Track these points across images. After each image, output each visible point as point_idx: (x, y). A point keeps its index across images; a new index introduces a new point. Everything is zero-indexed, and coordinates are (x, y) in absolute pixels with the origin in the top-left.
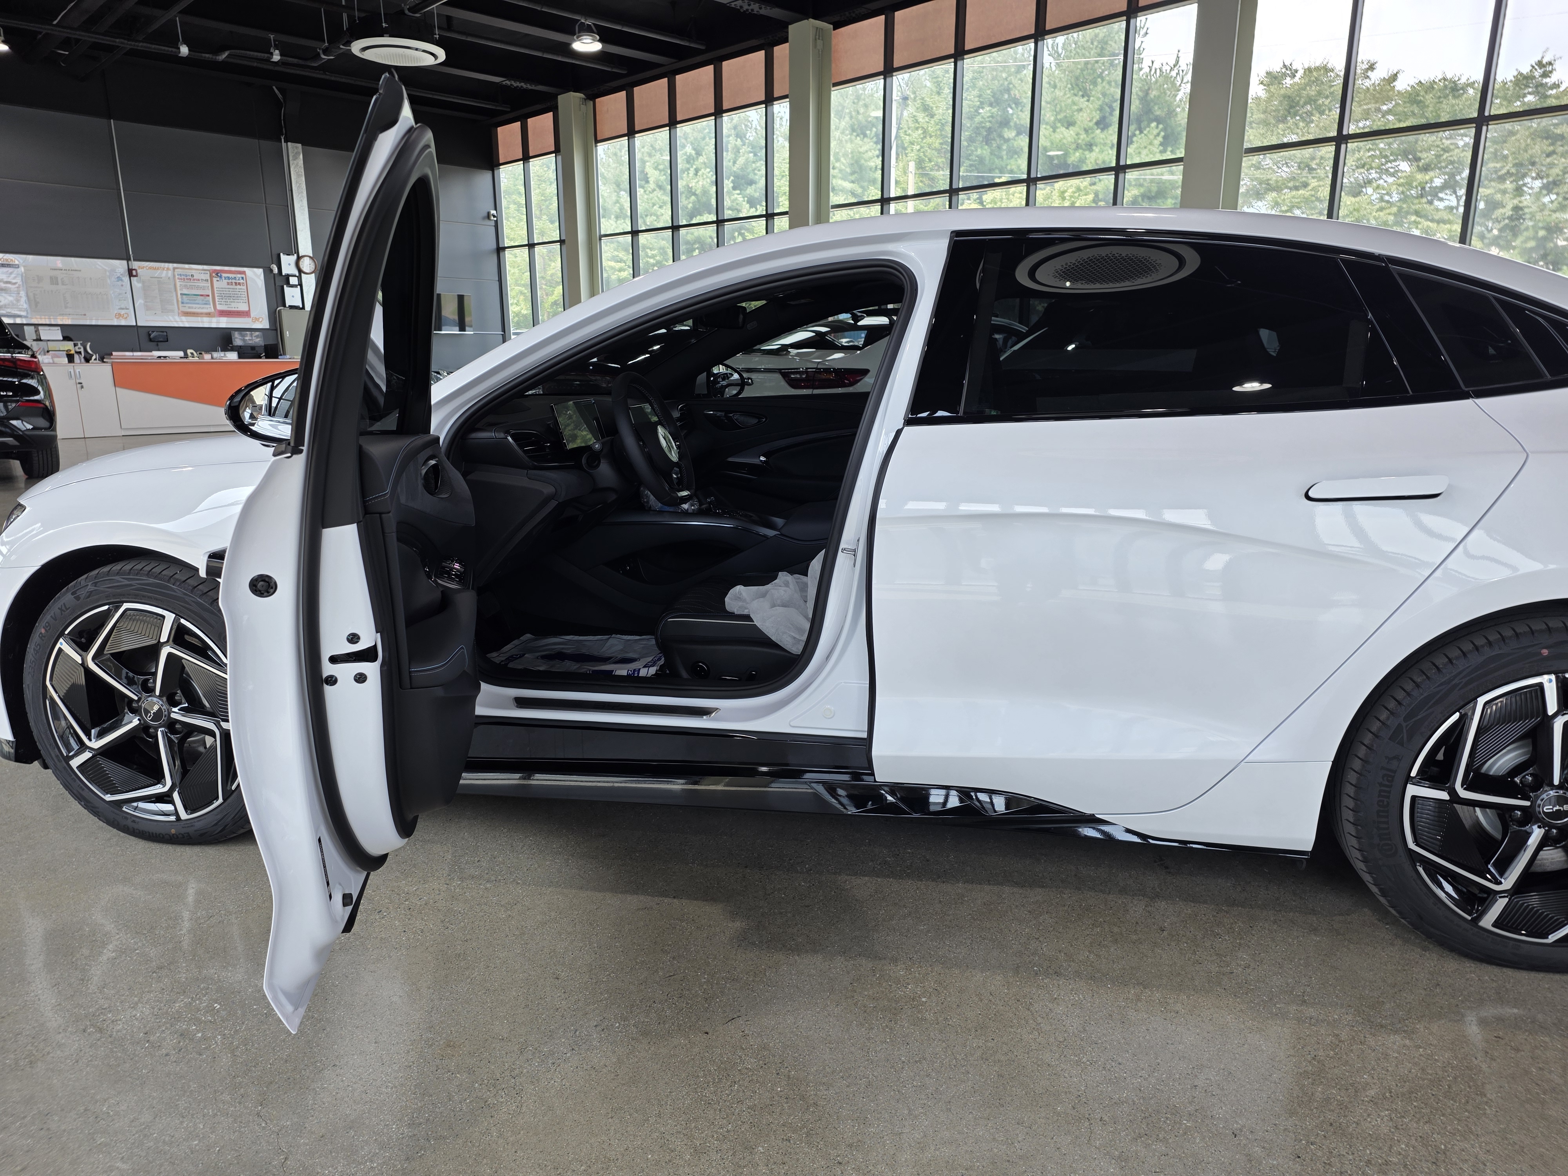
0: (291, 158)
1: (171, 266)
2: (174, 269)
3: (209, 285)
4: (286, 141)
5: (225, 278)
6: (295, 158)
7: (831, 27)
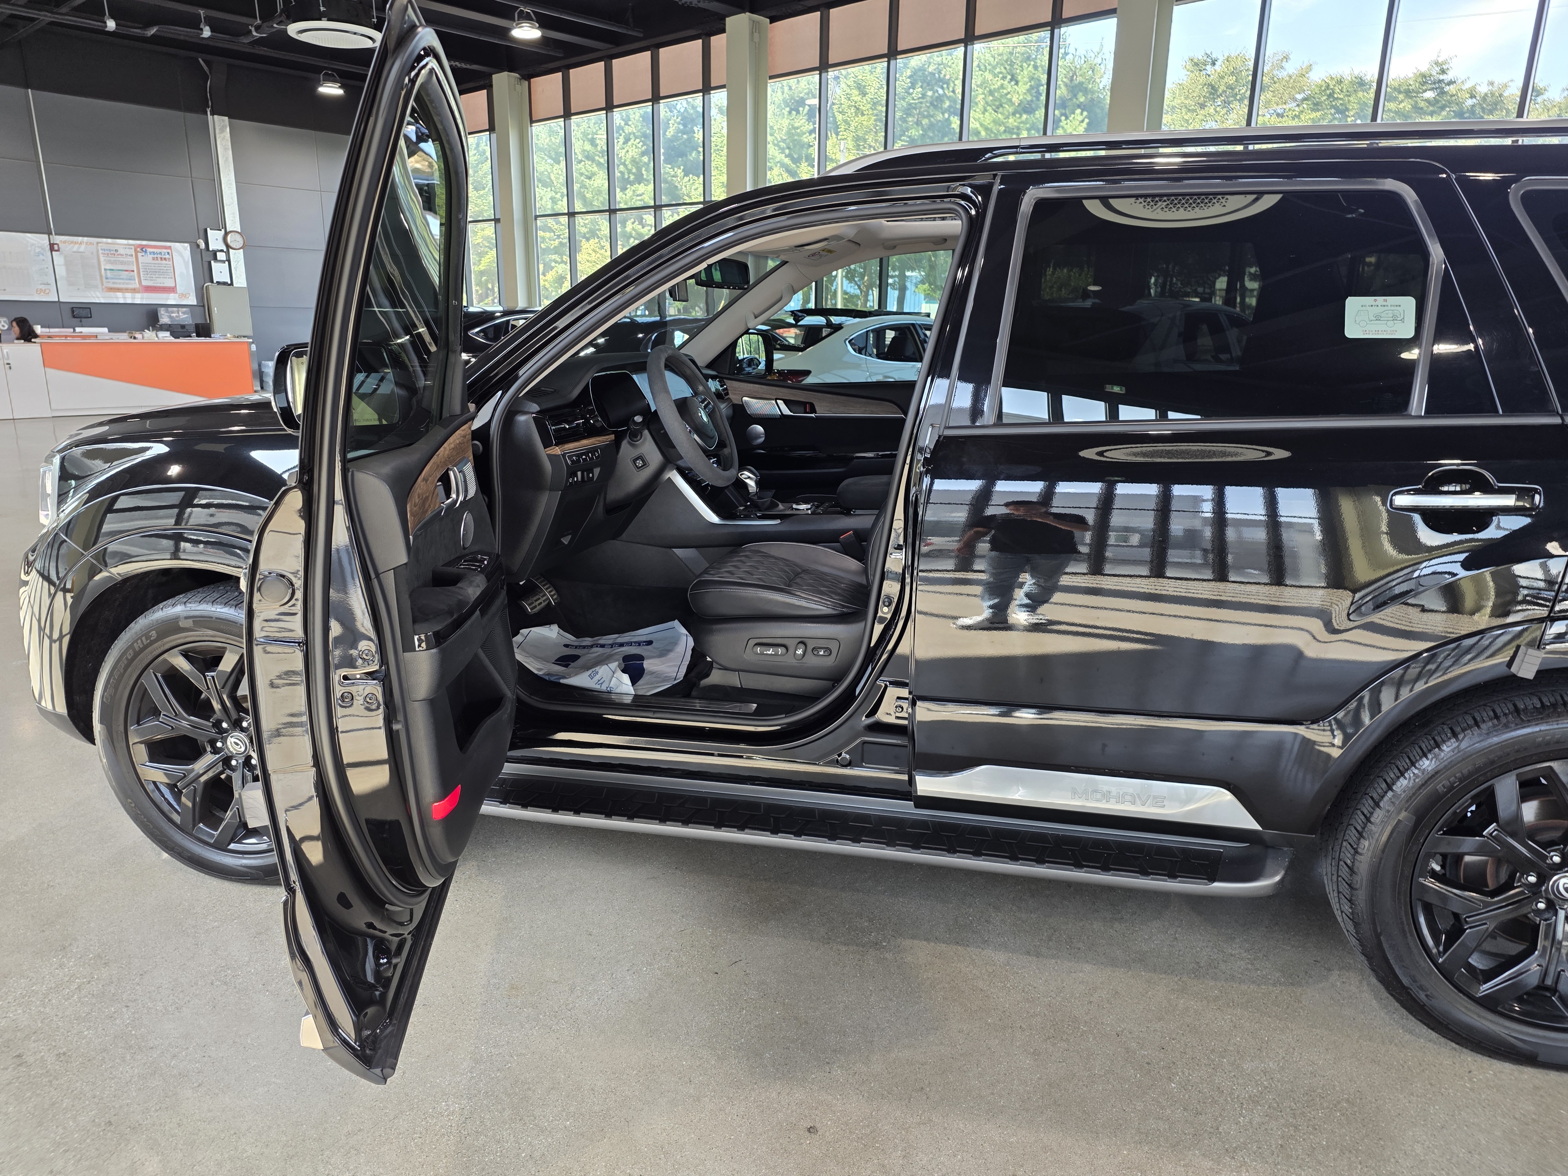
0: (217, 131)
1: (94, 240)
2: (98, 243)
3: (134, 259)
4: (213, 114)
5: (150, 253)
6: (222, 130)
7: (768, 20)
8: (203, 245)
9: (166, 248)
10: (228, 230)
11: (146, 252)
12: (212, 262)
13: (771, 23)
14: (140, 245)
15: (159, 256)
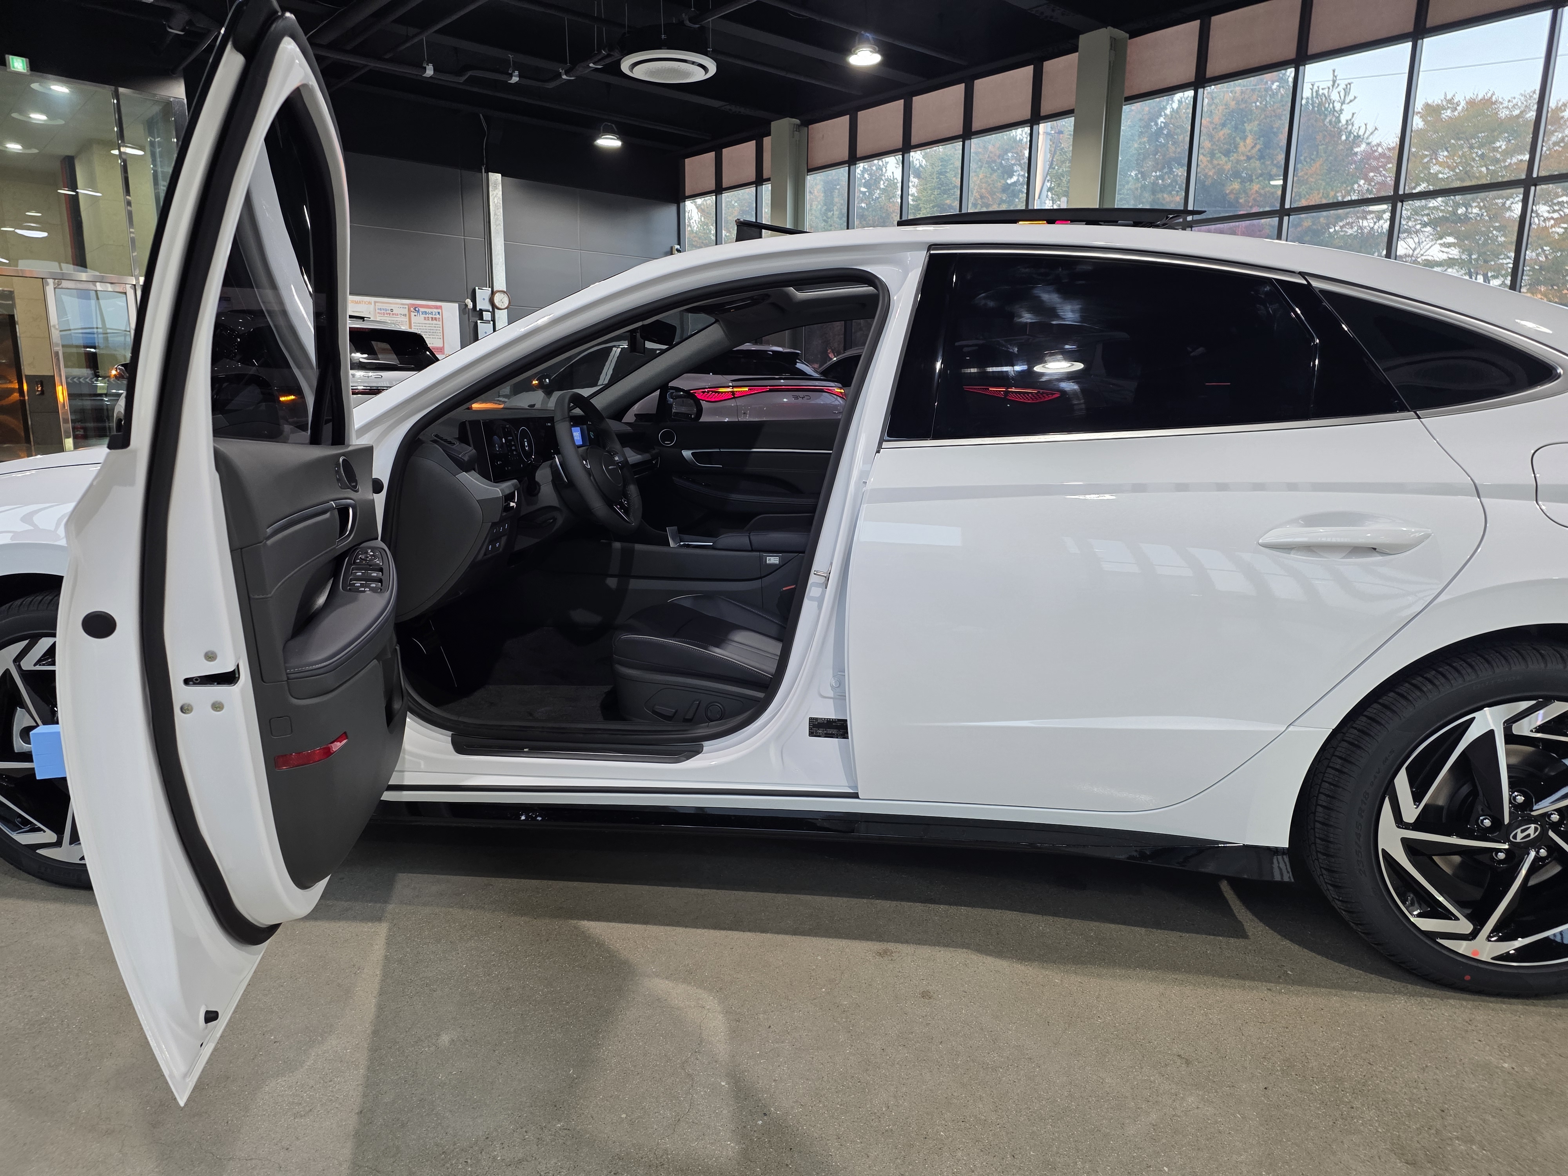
0: (491, 188)
1: (372, 299)
2: (375, 302)
3: (407, 320)
4: (487, 171)
5: (423, 313)
6: (495, 188)
7: (1128, 35)
8: (470, 305)
9: (437, 307)
10: (495, 290)
11: (418, 311)
12: (479, 321)
13: (1130, 38)
14: (414, 304)
15: (430, 316)
